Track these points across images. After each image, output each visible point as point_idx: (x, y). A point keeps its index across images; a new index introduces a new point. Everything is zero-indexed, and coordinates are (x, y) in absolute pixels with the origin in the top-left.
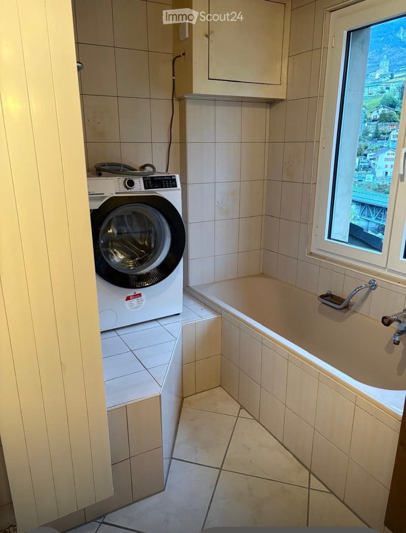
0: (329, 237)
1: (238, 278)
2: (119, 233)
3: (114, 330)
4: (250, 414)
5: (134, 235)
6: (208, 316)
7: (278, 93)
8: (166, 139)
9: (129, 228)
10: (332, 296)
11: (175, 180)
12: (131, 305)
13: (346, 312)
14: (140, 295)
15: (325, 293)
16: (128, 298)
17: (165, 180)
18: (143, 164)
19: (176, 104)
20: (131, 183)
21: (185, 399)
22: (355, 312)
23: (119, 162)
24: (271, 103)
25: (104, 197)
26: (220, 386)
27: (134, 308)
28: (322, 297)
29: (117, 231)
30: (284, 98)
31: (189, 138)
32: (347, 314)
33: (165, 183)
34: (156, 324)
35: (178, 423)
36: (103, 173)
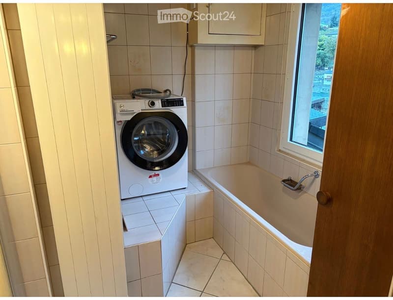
0: (291, 140)
1: (231, 165)
2: (149, 135)
3: (141, 196)
4: (229, 258)
5: (158, 136)
6: (204, 190)
7: (259, 41)
8: (182, 72)
9: (155, 131)
10: (291, 180)
11: (183, 101)
12: (152, 181)
13: (299, 192)
14: (158, 175)
15: (287, 178)
16: (150, 177)
17: (176, 101)
18: (165, 89)
19: (189, 49)
20: (153, 104)
21: (187, 245)
22: (306, 192)
23: (150, 87)
24: (255, 47)
25: (135, 113)
26: (213, 238)
27: (154, 183)
28: (284, 181)
29: (148, 132)
30: (263, 44)
31: (197, 72)
32: (300, 194)
33: (176, 103)
34: (169, 194)
35: (180, 260)
36: (136, 97)
